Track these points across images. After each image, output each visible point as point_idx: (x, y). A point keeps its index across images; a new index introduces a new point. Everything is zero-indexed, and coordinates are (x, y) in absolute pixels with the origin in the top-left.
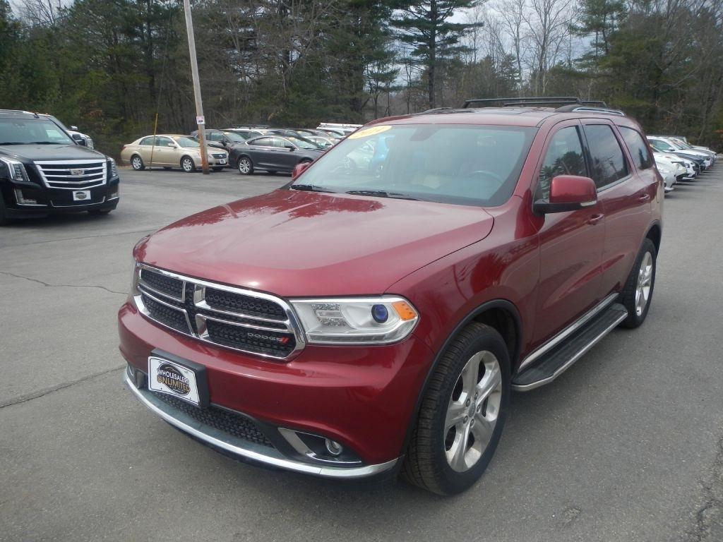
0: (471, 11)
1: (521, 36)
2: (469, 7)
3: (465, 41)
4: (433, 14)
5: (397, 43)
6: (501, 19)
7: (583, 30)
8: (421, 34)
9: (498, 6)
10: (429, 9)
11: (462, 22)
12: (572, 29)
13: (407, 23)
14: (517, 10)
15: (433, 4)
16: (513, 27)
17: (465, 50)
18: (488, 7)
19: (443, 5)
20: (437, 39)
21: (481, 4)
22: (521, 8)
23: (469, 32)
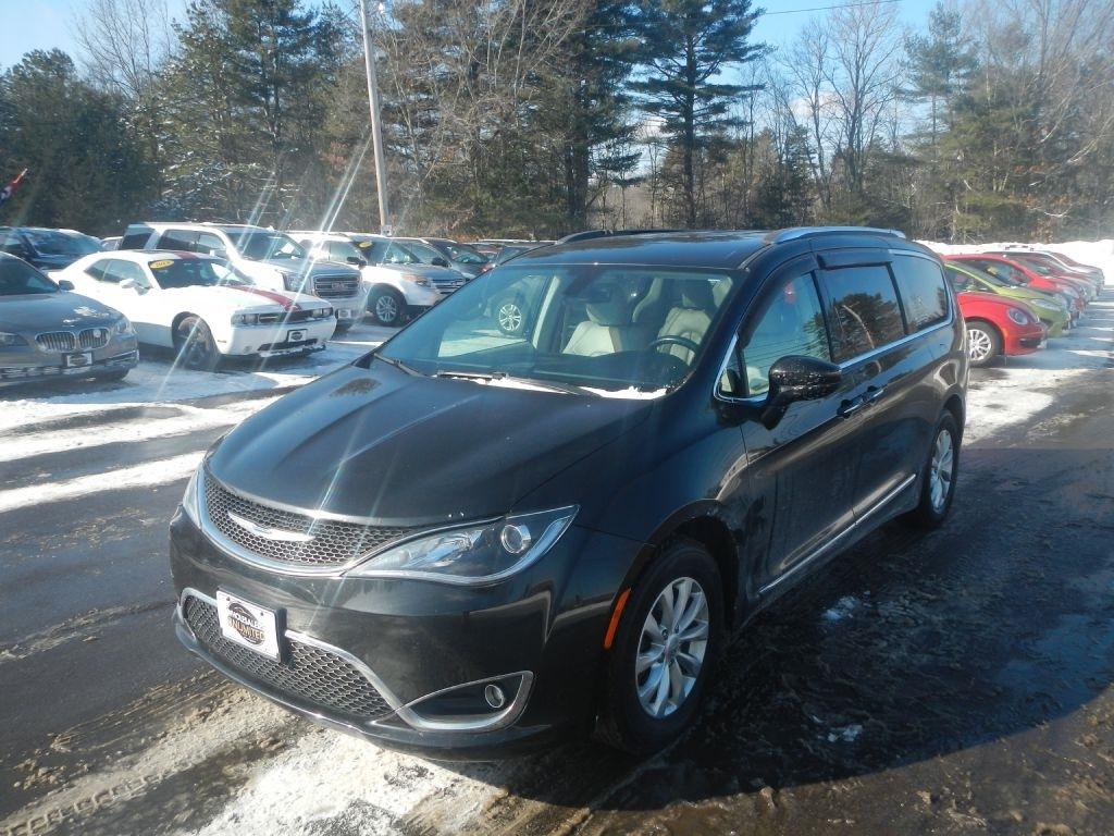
0: (746, 66)
1: (821, 102)
2: (743, 61)
3: (736, 110)
4: (690, 71)
6: (792, 78)
7: (915, 94)
8: (673, 99)
9: (787, 59)
10: (684, 63)
11: (733, 83)
12: (898, 92)
13: (654, 86)
14: (816, 64)
15: (690, 56)
16: (810, 89)
17: (736, 123)
18: (773, 60)
19: (706, 59)
20: (696, 107)
21: (760, 57)
22: (820, 60)
23: (744, 97)
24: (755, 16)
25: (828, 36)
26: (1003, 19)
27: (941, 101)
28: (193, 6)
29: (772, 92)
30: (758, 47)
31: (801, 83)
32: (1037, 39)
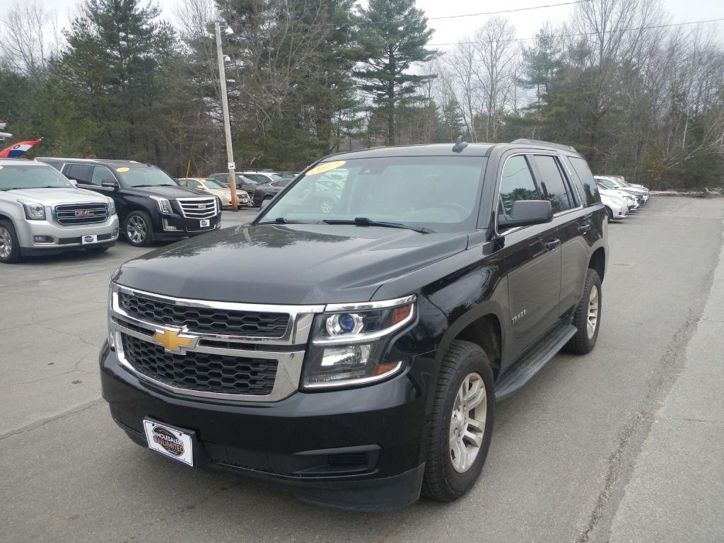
0: (426, 64)
1: (472, 87)
2: (425, 61)
3: (419, 91)
4: (391, 66)
5: (359, 92)
6: (454, 72)
7: (530, 83)
8: (381, 84)
9: (450, 60)
10: (387, 61)
11: (417, 74)
12: (519, 82)
13: (369, 75)
14: (468, 64)
15: (391, 57)
16: (464, 79)
17: (421, 98)
18: (442, 61)
19: (400, 59)
20: (396, 89)
21: (435, 58)
22: (470, 61)
23: (424, 83)
24: (430, 33)
25: (474, 46)
26: (578, 38)
27: (543, 87)
28: (77, 20)
29: (441, 80)
30: (432, 52)
31: (459, 75)
32: (597, 52)
